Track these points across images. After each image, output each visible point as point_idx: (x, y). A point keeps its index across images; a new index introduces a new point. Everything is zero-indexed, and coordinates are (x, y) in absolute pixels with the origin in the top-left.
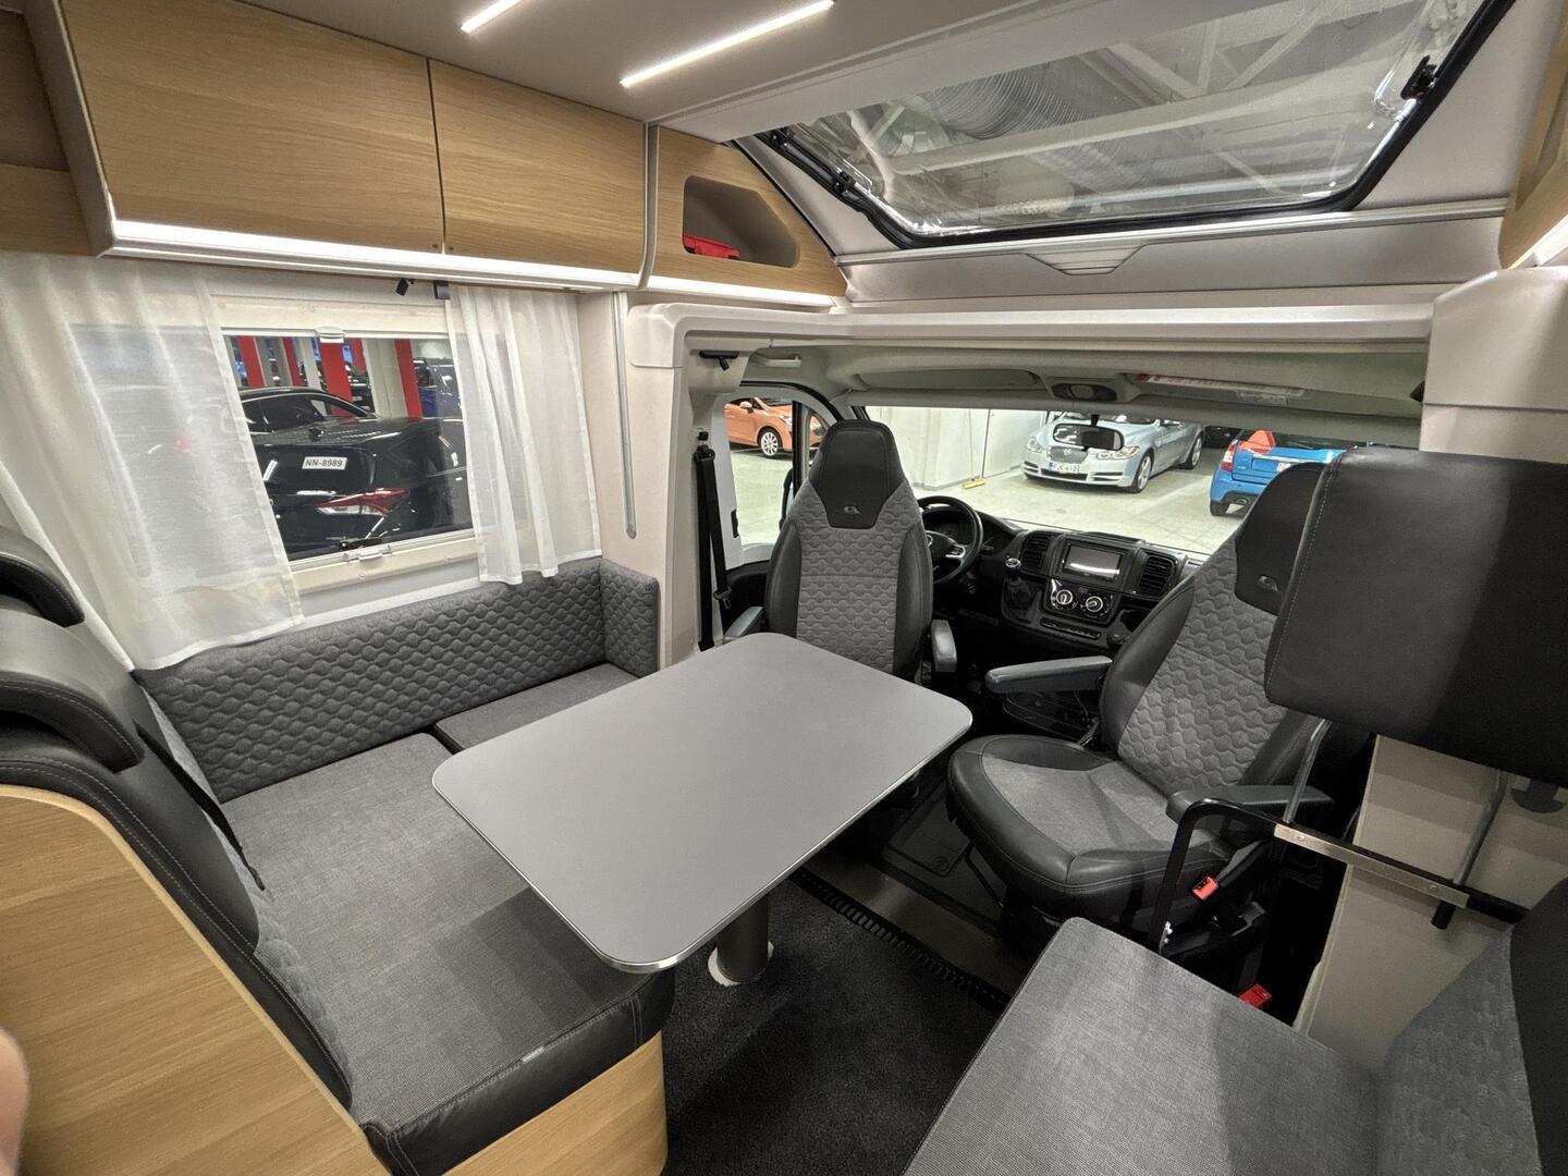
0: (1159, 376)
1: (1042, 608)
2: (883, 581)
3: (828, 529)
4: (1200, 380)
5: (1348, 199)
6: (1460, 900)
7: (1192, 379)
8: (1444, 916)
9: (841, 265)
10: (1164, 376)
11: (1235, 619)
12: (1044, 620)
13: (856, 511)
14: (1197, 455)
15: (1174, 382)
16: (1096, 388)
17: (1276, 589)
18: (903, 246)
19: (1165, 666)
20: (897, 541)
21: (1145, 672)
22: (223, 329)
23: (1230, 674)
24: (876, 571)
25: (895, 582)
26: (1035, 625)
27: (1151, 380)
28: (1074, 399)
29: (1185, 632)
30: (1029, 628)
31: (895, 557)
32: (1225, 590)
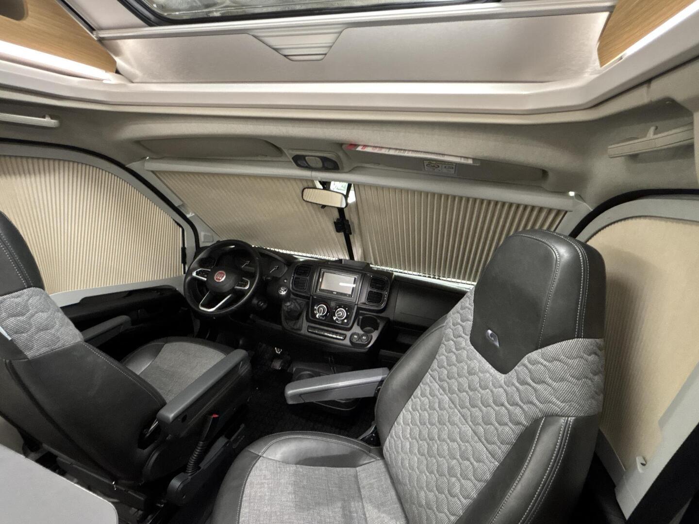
0: (365, 146)
1: (308, 320)
4: (396, 149)
7: (390, 148)
9: (101, 40)
10: (368, 146)
11: (467, 364)
12: (309, 327)
15: (376, 151)
17: (497, 344)
18: (149, 23)
19: (418, 390)
26: (304, 331)
27: (359, 149)
28: (310, 168)
29: (435, 364)
30: (300, 334)
32: (463, 335)
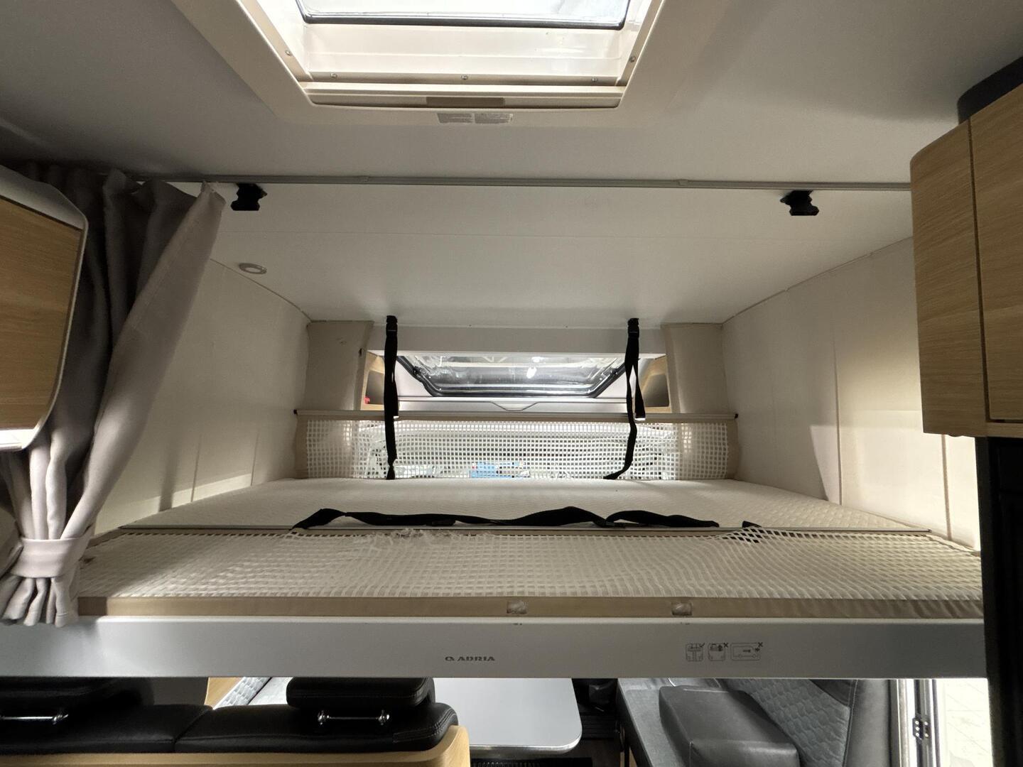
5: (595, 395)
18: (434, 396)
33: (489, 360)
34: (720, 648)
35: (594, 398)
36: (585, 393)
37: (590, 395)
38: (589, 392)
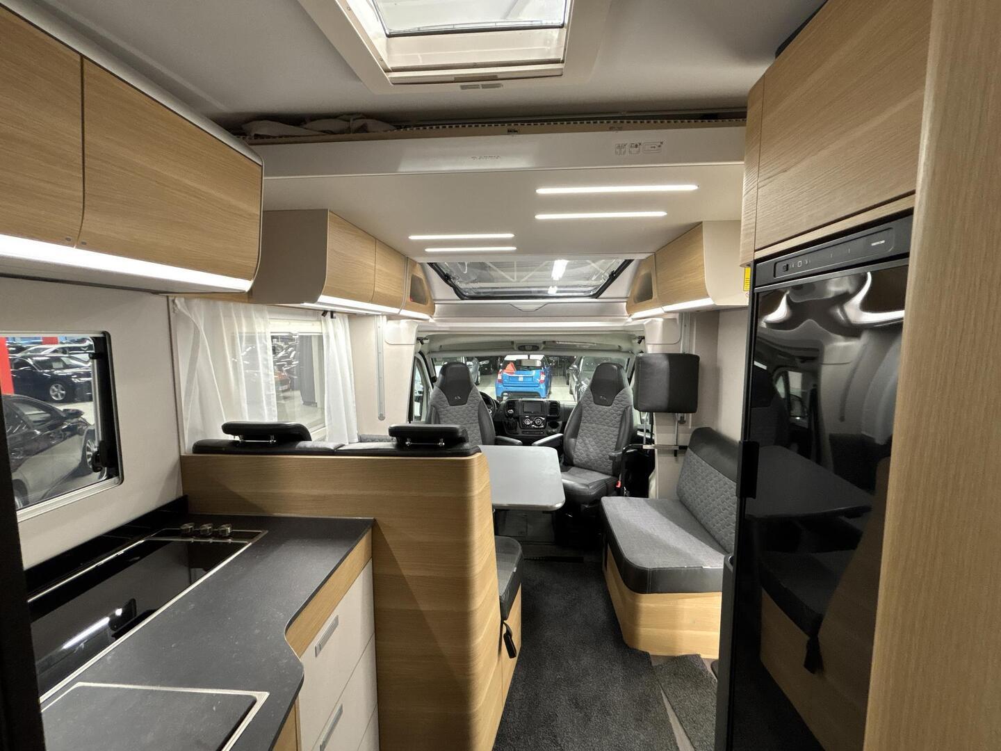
1: (521, 428)
2: (474, 425)
3: (450, 408)
5: (596, 295)
6: (677, 448)
8: (675, 453)
11: (596, 410)
12: (523, 432)
13: (459, 398)
14: (479, 378)
16: (533, 346)
18: (463, 299)
19: (580, 430)
20: (476, 408)
21: (575, 434)
22: (272, 333)
23: (601, 426)
24: (471, 421)
25: (478, 424)
26: (520, 434)
28: (525, 350)
29: (583, 418)
30: (519, 436)
31: (477, 414)
33: (512, 280)
34: (636, 146)
35: (596, 298)
36: (588, 294)
37: (592, 296)
38: (592, 293)
